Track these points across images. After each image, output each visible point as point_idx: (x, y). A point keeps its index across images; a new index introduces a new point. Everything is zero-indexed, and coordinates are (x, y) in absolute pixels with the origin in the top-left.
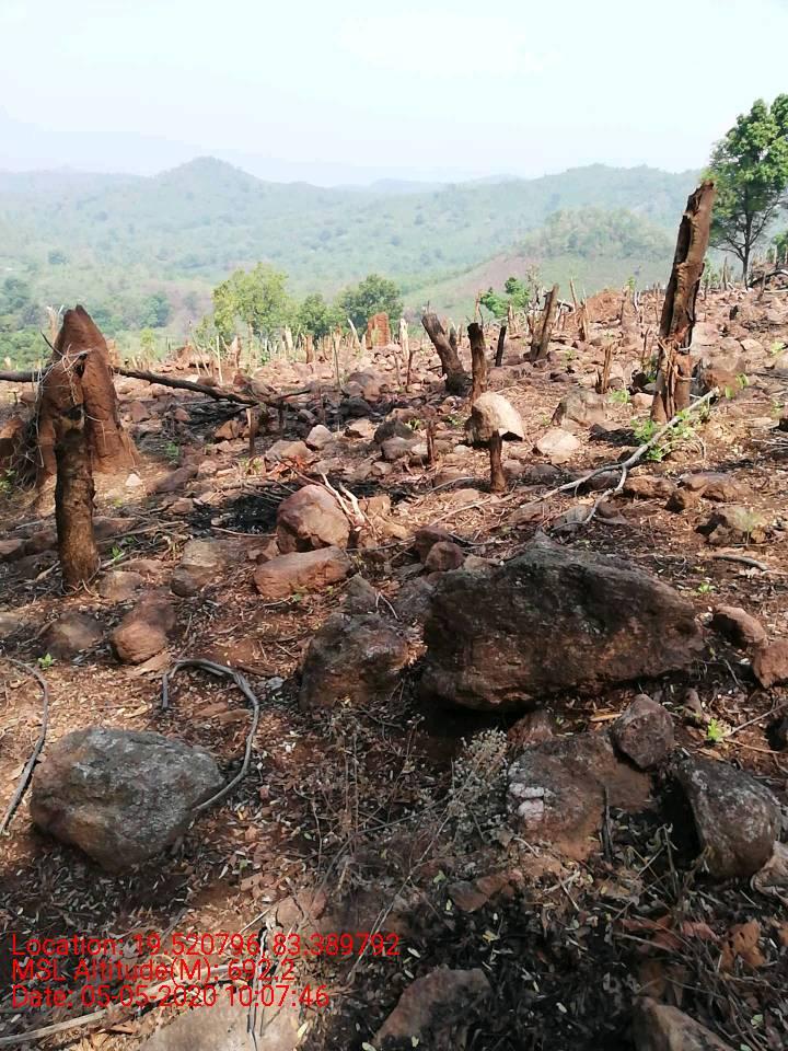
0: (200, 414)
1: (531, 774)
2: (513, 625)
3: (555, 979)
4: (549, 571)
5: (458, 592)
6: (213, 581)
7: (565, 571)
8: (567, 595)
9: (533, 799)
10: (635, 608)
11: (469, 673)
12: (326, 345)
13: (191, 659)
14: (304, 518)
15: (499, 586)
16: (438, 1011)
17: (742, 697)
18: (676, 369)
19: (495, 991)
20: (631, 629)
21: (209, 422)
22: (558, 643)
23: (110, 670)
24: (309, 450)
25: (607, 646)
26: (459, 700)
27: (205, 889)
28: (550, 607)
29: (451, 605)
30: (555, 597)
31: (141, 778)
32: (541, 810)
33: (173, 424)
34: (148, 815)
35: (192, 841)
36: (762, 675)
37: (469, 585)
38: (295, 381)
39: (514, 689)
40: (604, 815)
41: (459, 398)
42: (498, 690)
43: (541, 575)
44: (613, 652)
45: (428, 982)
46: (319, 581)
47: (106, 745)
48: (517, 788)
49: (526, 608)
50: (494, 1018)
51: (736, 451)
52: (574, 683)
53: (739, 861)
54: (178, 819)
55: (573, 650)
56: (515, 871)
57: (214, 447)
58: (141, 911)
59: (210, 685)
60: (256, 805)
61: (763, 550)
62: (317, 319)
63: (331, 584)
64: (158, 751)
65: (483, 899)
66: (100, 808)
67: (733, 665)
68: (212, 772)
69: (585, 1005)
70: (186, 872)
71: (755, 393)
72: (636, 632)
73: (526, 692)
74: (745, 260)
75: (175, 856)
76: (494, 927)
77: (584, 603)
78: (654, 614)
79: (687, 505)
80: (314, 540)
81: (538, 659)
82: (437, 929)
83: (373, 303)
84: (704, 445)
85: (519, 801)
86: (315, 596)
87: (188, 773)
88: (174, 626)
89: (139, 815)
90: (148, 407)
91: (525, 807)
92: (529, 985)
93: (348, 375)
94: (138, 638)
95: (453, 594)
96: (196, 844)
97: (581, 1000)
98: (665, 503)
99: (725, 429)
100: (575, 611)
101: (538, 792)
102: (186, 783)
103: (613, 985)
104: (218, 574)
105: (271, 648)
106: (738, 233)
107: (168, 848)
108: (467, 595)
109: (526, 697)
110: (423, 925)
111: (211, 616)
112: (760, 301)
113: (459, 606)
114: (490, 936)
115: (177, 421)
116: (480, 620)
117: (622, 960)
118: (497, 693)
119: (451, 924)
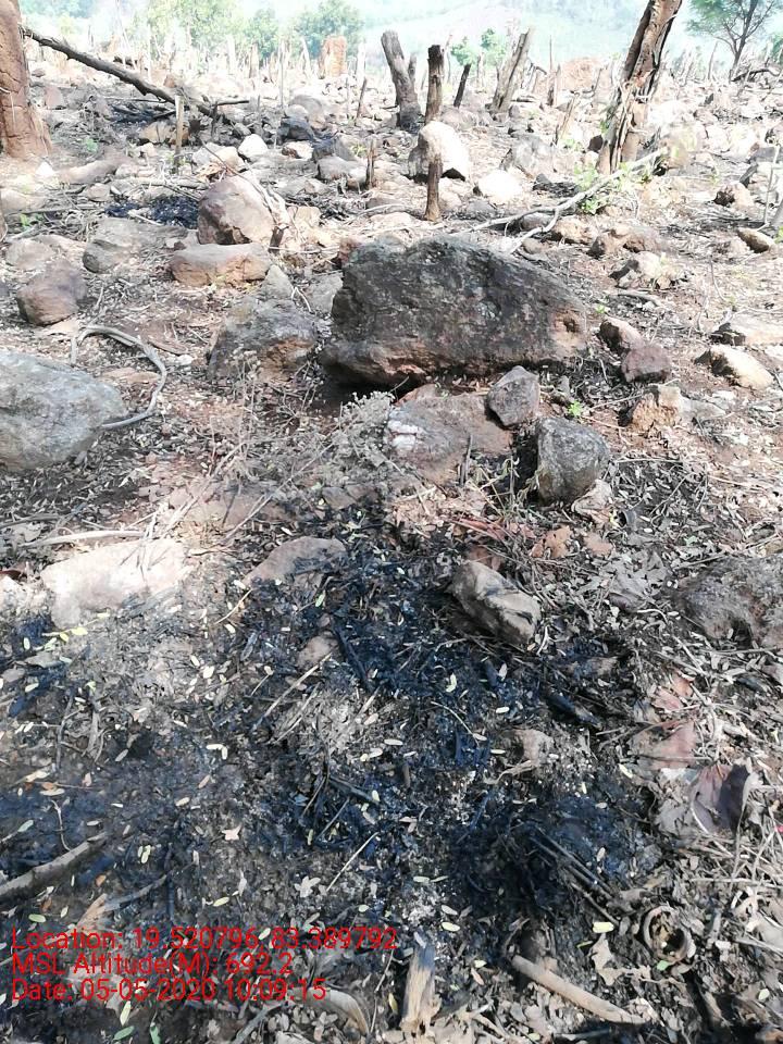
0: (125, 112)
1: (409, 416)
2: (417, 300)
3: (400, 555)
4: (458, 252)
5: (370, 263)
6: (127, 262)
7: (474, 254)
8: (472, 277)
9: (406, 434)
10: (530, 296)
11: (370, 342)
12: (273, 66)
13: (101, 327)
14: (227, 209)
15: (409, 260)
16: (300, 563)
17: (607, 389)
18: (629, 118)
19: (350, 555)
20: (522, 315)
21: (134, 122)
22: (455, 321)
23: (17, 328)
24: (241, 159)
25: (499, 328)
26: (358, 367)
27: (106, 493)
28: (454, 285)
29: (361, 276)
30: (459, 276)
31: (47, 395)
32: (413, 443)
33: (92, 117)
34: (53, 428)
35: (96, 457)
36: (628, 371)
37: (381, 258)
38: (233, 95)
39: (409, 361)
40: (465, 455)
41: (409, 135)
42: (394, 360)
43: (450, 254)
44: (502, 335)
45: (295, 544)
46: (237, 275)
47: (12, 364)
48: (393, 425)
49: (432, 285)
50: (345, 570)
51: (667, 216)
52: (463, 361)
53: (566, 486)
54: (82, 436)
55: (467, 328)
56: (382, 483)
57: (137, 150)
58: (45, 503)
59: (120, 353)
60: (158, 438)
61: (664, 295)
62: (267, 40)
63: (249, 281)
64: (65, 377)
65: (351, 501)
66: (6, 416)
67: (606, 364)
68: (117, 404)
69: (420, 570)
70: (88, 479)
71: (704, 170)
72: (527, 318)
73: (419, 366)
74: (738, 55)
75: (78, 466)
76: (357, 520)
77: (485, 286)
78: (546, 303)
79: (608, 251)
80: (236, 235)
81: (435, 334)
82: (308, 516)
83: (332, 31)
84: (640, 204)
85: (394, 434)
86: (232, 291)
87: (93, 398)
88: (85, 297)
89: (45, 426)
90: (64, 95)
91: (398, 440)
92: (379, 556)
93: (292, 98)
94: (46, 298)
95: (365, 265)
96: (98, 459)
97: (417, 568)
98: (587, 249)
99: (663, 191)
100: (475, 292)
101: (413, 429)
102: (91, 407)
103: (444, 560)
104: (133, 255)
105: (182, 331)
106: (738, 20)
107: (72, 459)
108: (378, 267)
109: (418, 370)
110: (297, 512)
111: (124, 294)
112: (738, 98)
113: (368, 278)
114: (352, 525)
115: (97, 114)
116: (386, 292)
117: (456, 547)
118: (393, 362)
119: (321, 515)
